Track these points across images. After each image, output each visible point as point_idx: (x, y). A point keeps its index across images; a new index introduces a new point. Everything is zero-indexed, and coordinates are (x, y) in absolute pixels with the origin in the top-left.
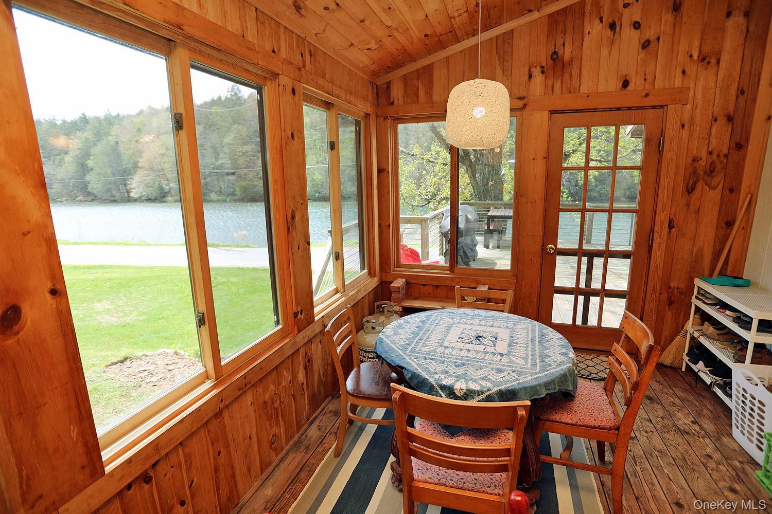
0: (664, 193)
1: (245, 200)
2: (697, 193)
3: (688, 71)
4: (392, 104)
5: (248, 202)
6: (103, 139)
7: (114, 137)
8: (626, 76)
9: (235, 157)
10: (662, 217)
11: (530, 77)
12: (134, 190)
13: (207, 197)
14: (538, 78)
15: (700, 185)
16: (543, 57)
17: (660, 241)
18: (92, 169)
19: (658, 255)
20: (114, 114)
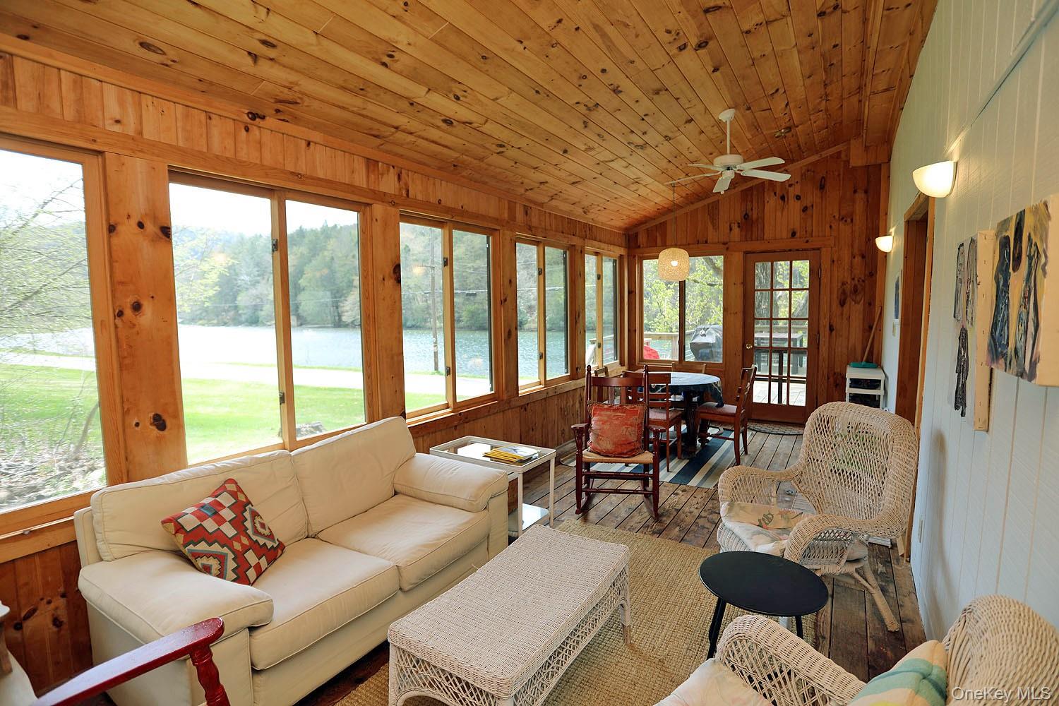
0: (825, 307)
1: (473, 328)
2: (847, 306)
3: (833, 226)
4: (639, 247)
5: (476, 330)
6: (318, 255)
7: (331, 252)
8: (793, 229)
9: (464, 274)
10: (825, 322)
11: (731, 229)
12: (346, 314)
13: (428, 324)
14: (736, 230)
15: (848, 300)
16: (739, 218)
17: (824, 339)
18: (304, 289)
19: (824, 349)
20: (330, 225)
